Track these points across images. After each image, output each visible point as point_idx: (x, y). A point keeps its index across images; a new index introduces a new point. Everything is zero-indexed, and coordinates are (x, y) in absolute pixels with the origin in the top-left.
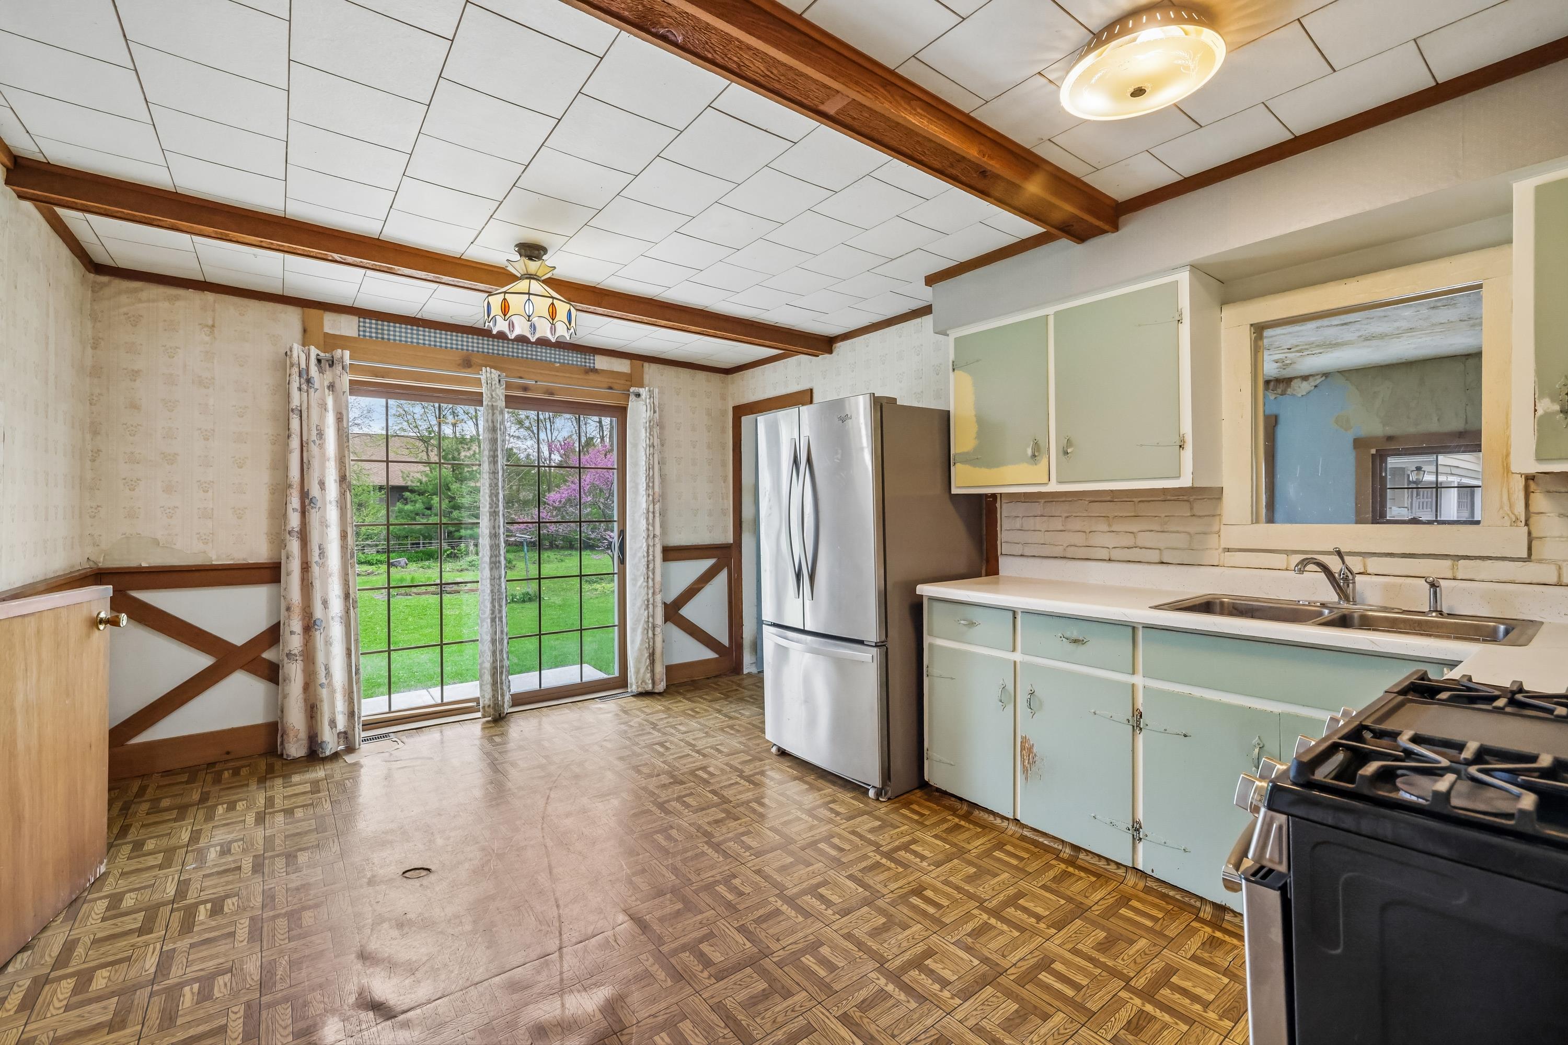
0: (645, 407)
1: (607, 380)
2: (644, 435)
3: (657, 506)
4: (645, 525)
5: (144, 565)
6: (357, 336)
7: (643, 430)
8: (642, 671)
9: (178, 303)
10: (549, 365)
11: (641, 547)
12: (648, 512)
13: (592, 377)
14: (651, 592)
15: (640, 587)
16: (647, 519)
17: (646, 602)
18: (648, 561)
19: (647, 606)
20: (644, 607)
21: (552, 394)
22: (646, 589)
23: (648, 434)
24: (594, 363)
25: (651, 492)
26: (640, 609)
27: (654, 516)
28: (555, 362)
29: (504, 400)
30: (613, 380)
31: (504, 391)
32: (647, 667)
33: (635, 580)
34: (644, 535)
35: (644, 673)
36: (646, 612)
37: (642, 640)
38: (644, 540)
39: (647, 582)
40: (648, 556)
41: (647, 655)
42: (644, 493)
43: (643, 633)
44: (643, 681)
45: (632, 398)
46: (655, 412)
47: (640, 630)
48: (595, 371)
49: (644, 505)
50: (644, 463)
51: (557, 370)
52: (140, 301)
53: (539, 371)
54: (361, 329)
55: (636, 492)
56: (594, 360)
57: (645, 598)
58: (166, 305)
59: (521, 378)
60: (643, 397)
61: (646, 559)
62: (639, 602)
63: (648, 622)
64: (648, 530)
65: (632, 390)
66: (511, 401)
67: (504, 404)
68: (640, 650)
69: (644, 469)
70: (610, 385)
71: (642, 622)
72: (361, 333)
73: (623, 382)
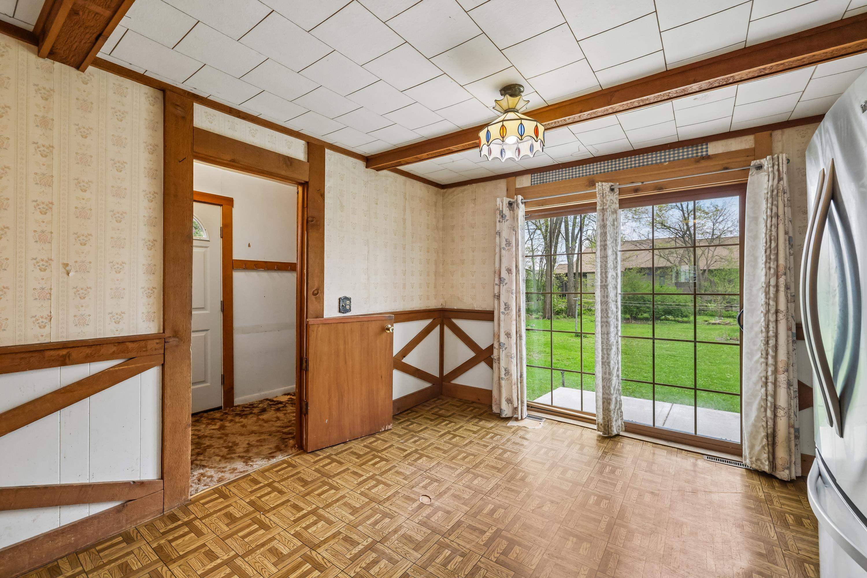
0: (767, 177)
1: (721, 162)
2: (765, 206)
3: (782, 280)
4: (764, 299)
5: (455, 308)
6: (530, 185)
7: (764, 202)
8: (758, 448)
9: (465, 192)
10: (659, 165)
11: (758, 322)
12: (768, 285)
13: (704, 164)
14: (770, 369)
15: (757, 362)
16: (767, 293)
17: (763, 379)
18: (768, 337)
19: (766, 383)
20: (761, 383)
21: (661, 189)
22: (764, 365)
23: (769, 205)
24: (707, 151)
25: (773, 265)
26: (756, 384)
27: (777, 291)
28: (665, 162)
29: (617, 202)
30: (729, 161)
31: (617, 196)
32: (763, 447)
33: (751, 354)
34: (763, 309)
35: (760, 452)
36: (763, 390)
37: (758, 417)
38: (762, 315)
39: (767, 358)
40: (768, 332)
41: (763, 434)
42: (763, 266)
43: (759, 410)
44: (757, 460)
45: (753, 171)
46: (780, 179)
47: (755, 406)
48: (708, 157)
49: (763, 279)
50: (764, 235)
51: (667, 168)
52: (455, 196)
53: (649, 173)
54: (533, 180)
55: (755, 267)
56: (707, 148)
57: (764, 374)
58: (461, 194)
59: (633, 183)
60: (765, 167)
61: (764, 334)
62: (755, 377)
63: (767, 400)
64: (768, 304)
65: (753, 163)
66: (623, 204)
67: (618, 205)
68: (754, 426)
69: (764, 241)
70: (725, 166)
71: (758, 398)
72: (533, 183)
73: (743, 159)
